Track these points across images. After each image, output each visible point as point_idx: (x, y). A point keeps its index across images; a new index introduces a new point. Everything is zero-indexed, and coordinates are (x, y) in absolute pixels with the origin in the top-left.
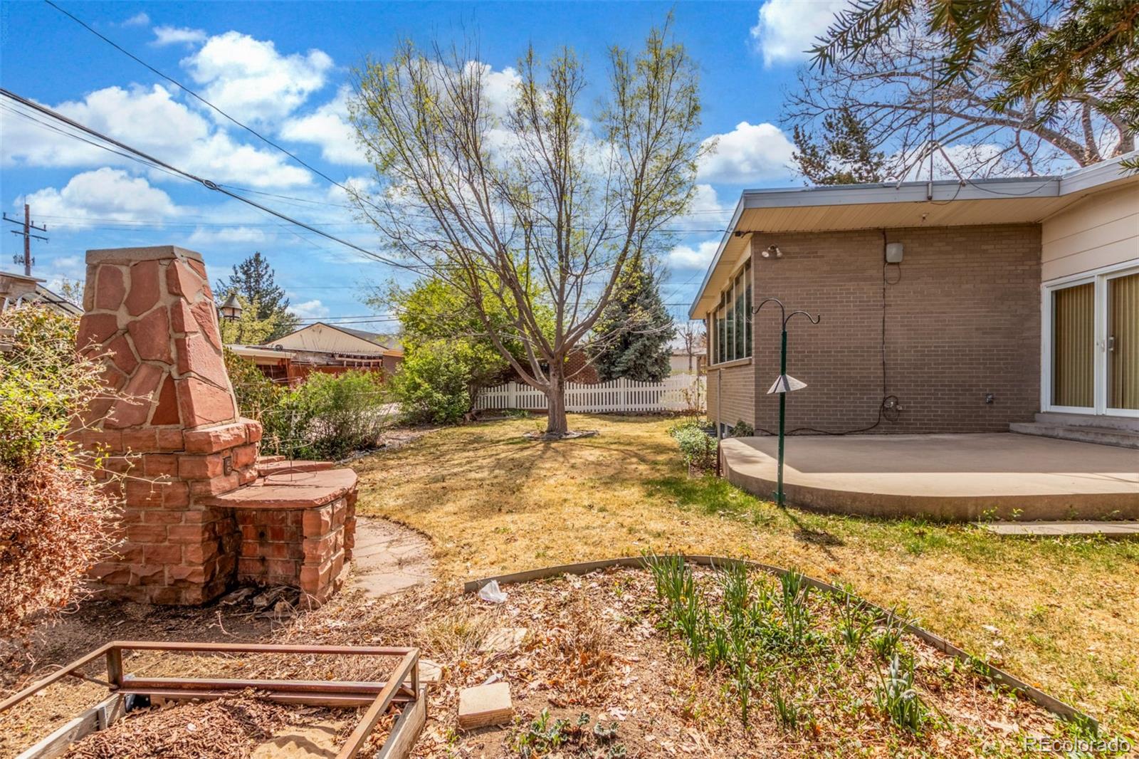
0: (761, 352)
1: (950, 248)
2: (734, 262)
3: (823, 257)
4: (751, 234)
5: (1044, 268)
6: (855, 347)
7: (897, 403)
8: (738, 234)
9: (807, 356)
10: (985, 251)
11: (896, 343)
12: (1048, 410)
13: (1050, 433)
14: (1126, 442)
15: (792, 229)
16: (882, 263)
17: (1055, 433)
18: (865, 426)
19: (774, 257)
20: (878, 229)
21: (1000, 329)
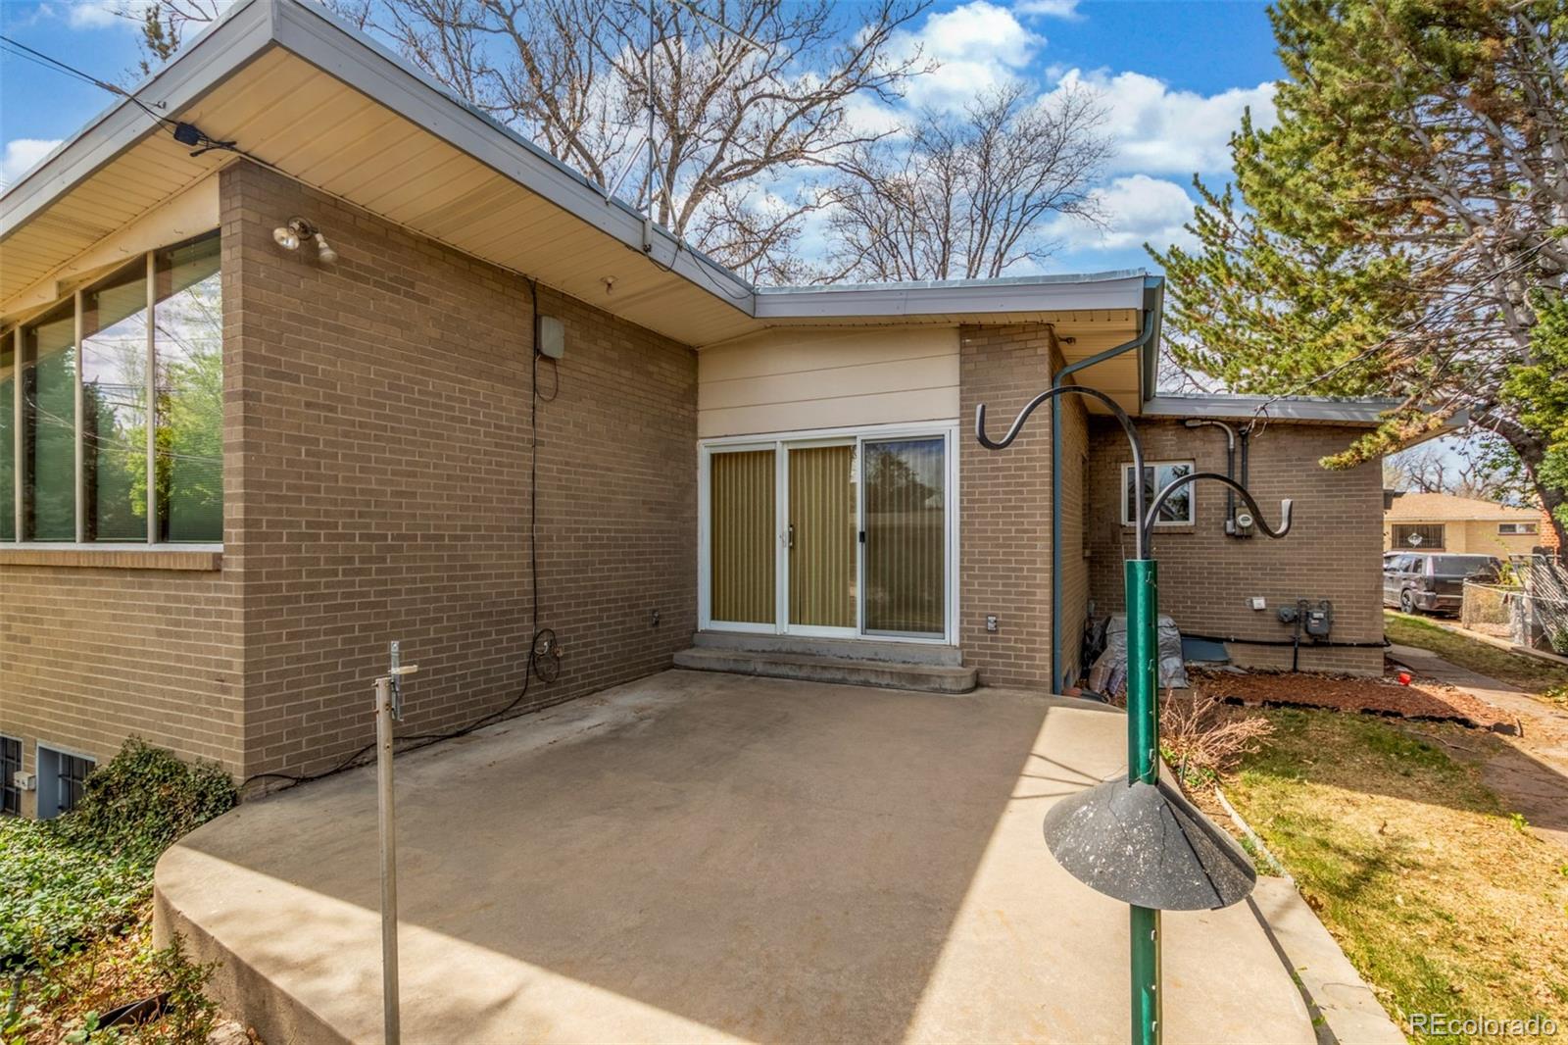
0: (265, 537)
1: (615, 355)
2: (103, 236)
3: (426, 300)
4: (229, 157)
5: (700, 416)
6: (487, 528)
7: (553, 643)
8: (187, 133)
9: (391, 548)
10: (650, 374)
11: (551, 521)
12: (708, 627)
13: (743, 667)
14: (855, 678)
15: (358, 198)
16: (530, 352)
17: (751, 667)
18: (504, 702)
19: (309, 256)
20: (525, 278)
21: (663, 504)
